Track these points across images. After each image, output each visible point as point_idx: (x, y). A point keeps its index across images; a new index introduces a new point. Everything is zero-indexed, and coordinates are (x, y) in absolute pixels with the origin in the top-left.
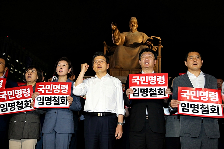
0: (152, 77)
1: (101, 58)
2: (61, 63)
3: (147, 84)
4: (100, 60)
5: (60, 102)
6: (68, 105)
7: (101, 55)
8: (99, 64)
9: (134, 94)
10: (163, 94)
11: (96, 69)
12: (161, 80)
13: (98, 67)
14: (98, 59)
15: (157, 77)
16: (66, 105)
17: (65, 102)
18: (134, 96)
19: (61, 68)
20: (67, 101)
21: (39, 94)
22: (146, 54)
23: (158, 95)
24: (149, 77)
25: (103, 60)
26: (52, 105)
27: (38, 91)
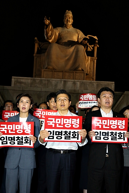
0: (113, 121)
1: (64, 96)
2: (24, 100)
3: (109, 127)
4: (63, 98)
5: (24, 141)
6: (32, 145)
7: (64, 93)
8: (62, 102)
9: (96, 137)
10: (122, 139)
11: (60, 106)
12: (121, 124)
13: (61, 105)
14: (61, 97)
15: (118, 121)
16: (30, 144)
17: (29, 142)
18: (96, 139)
19: (24, 105)
20: (31, 141)
21: (2, 134)
22: (107, 94)
23: (118, 139)
24: (111, 121)
25: (66, 98)
26: (16, 145)
27: (1, 130)
